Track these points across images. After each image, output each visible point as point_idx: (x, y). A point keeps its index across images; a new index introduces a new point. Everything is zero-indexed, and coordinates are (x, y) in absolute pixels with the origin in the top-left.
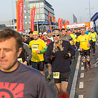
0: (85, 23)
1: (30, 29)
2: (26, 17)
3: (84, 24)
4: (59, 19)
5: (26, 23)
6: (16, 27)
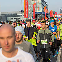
1: (32, 17)
2: (30, 9)
4: (51, 11)
5: (30, 13)
6: (23, 16)
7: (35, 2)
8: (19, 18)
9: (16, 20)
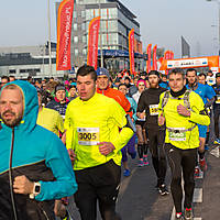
0: (208, 58)
2: (76, 39)
3: (206, 60)
4: (150, 46)
5: (76, 51)
6: (54, 61)
7: (97, 15)
8: (39, 70)
9: (26, 75)
